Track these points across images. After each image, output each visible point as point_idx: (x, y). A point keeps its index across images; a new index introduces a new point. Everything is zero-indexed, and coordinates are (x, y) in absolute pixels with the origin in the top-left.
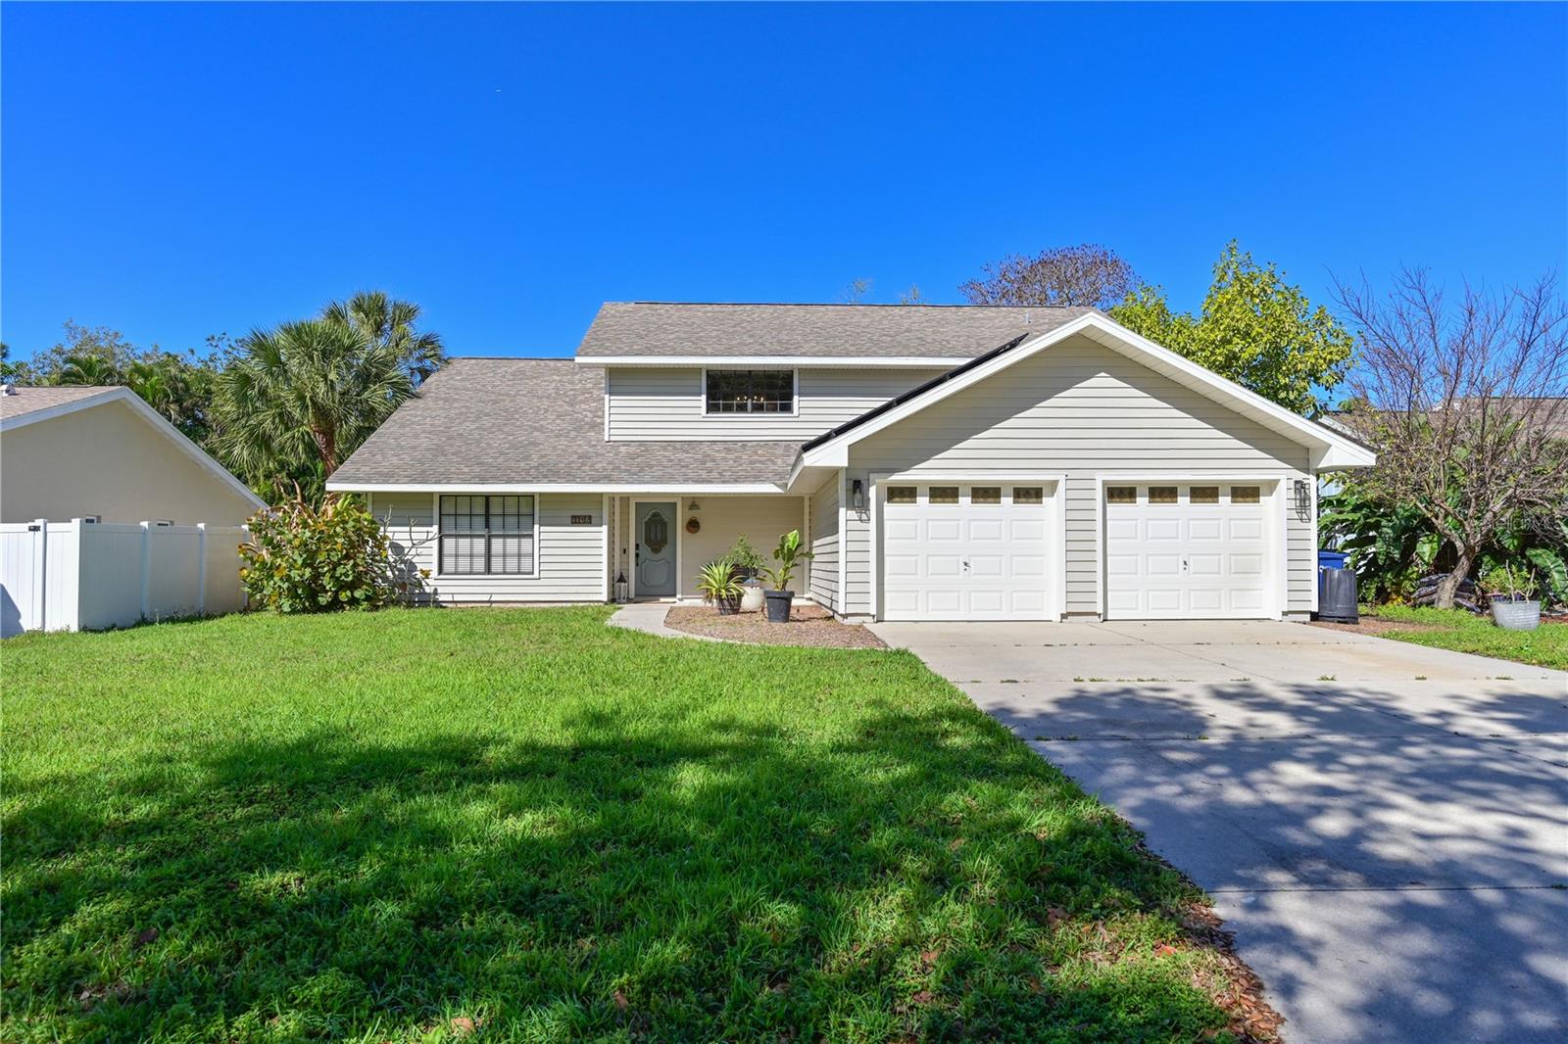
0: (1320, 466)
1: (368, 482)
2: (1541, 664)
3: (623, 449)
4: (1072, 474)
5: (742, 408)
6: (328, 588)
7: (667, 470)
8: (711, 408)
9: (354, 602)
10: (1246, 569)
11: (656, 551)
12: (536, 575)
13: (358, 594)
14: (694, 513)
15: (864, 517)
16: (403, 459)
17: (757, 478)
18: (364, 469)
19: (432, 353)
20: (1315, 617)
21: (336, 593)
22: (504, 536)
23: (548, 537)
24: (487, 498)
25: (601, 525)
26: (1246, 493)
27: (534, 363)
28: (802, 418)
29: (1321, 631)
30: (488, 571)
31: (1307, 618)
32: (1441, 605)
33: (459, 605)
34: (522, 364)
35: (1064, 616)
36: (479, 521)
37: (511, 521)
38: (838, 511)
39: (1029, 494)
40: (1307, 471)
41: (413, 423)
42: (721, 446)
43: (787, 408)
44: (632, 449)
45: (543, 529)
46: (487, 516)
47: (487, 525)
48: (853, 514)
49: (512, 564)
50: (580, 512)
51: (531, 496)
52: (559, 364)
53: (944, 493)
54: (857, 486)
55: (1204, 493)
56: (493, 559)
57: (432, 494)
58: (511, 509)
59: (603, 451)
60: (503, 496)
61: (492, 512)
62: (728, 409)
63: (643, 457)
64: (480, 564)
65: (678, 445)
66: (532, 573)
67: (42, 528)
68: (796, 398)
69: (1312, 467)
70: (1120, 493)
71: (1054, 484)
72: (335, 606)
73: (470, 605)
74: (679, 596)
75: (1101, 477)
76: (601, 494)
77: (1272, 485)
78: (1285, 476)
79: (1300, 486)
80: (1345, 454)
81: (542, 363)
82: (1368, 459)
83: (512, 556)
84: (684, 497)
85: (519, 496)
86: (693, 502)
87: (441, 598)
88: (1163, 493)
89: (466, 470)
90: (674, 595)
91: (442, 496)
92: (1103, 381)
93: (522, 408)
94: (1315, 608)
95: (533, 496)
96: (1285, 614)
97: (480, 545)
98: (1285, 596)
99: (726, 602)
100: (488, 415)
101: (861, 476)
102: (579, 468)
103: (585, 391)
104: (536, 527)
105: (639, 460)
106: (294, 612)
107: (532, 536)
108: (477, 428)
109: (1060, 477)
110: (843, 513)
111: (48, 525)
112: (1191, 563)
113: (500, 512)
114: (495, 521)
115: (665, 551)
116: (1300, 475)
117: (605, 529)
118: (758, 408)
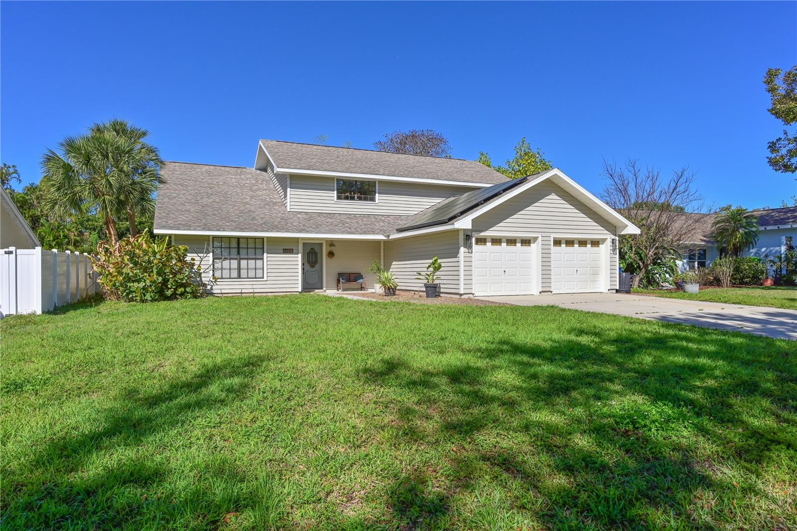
0: (622, 233)
1: (178, 229)
2: (733, 303)
3: (299, 216)
4: (544, 234)
5: (352, 198)
6: (169, 286)
7: (330, 227)
8: (339, 198)
9: (182, 294)
10: (595, 274)
11: (312, 266)
12: (265, 279)
13: (188, 289)
14: (332, 248)
15: (470, 251)
16: (188, 217)
17: (374, 233)
18: (169, 222)
19: (155, 158)
20: (617, 291)
21: (175, 289)
22: (248, 259)
23: (269, 259)
24: (238, 239)
25: (298, 254)
26: (596, 243)
27: (212, 167)
28: (380, 204)
29: (619, 295)
30: (239, 277)
31: (615, 291)
32: (635, 287)
33: (224, 295)
34: (207, 167)
35: (540, 293)
36: (234, 251)
37: (251, 251)
38: (459, 249)
39: (526, 242)
40: (616, 235)
41: (174, 197)
42: (345, 217)
43: (373, 199)
44: (304, 216)
45: (269, 255)
46: (239, 248)
47: (239, 253)
48: (466, 250)
49: (252, 273)
50: (286, 247)
51: (263, 238)
52: (227, 169)
53: (496, 241)
54: (468, 237)
55: (582, 243)
56: (242, 271)
57: (209, 236)
58: (251, 245)
59: (289, 216)
60: (247, 238)
61: (241, 246)
62: (347, 198)
63: (311, 220)
64: (234, 274)
65: (324, 215)
66: (263, 278)
67: (14, 252)
68: (377, 195)
69: (618, 233)
70: (557, 242)
71: (536, 239)
72: (173, 297)
73: (230, 295)
74: (325, 289)
75: (553, 236)
76: (298, 238)
77: (604, 240)
78: (609, 237)
79: (613, 241)
80: (632, 229)
81: (217, 167)
82: (637, 231)
83: (252, 269)
84: (327, 240)
85: (255, 238)
86: (331, 243)
87: (215, 292)
88: (570, 243)
89: (228, 224)
90: (322, 288)
91: (214, 237)
92: (553, 196)
93: (228, 192)
94: (618, 288)
95: (263, 239)
96: (609, 290)
97: (234, 264)
98: (609, 283)
99: (391, 290)
100: (212, 195)
101: (470, 234)
102: (286, 225)
103: (254, 185)
104: (265, 255)
105: (312, 221)
106: (153, 300)
107: (262, 259)
108: (213, 202)
109: (539, 235)
110: (462, 250)
111: (18, 250)
112: (579, 270)
113: (246, 246)
114: (243, 251)
115: (317, 267)
116: (613, 237)
117: (300, 255)
118: (360, 199)
